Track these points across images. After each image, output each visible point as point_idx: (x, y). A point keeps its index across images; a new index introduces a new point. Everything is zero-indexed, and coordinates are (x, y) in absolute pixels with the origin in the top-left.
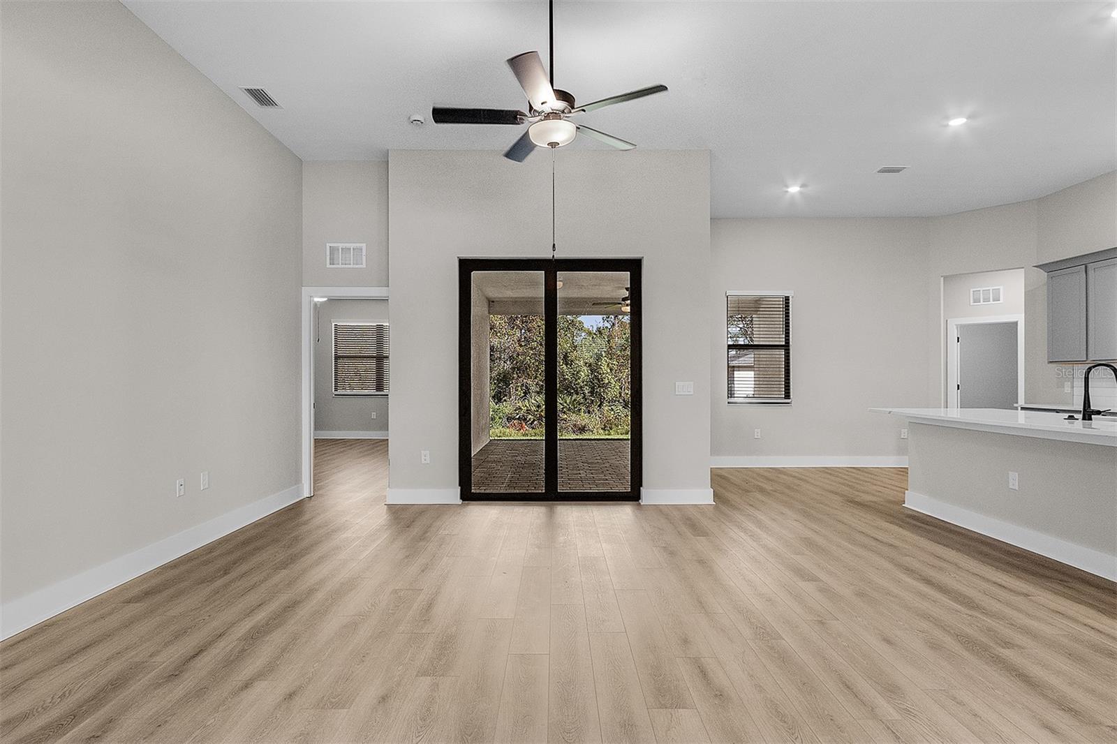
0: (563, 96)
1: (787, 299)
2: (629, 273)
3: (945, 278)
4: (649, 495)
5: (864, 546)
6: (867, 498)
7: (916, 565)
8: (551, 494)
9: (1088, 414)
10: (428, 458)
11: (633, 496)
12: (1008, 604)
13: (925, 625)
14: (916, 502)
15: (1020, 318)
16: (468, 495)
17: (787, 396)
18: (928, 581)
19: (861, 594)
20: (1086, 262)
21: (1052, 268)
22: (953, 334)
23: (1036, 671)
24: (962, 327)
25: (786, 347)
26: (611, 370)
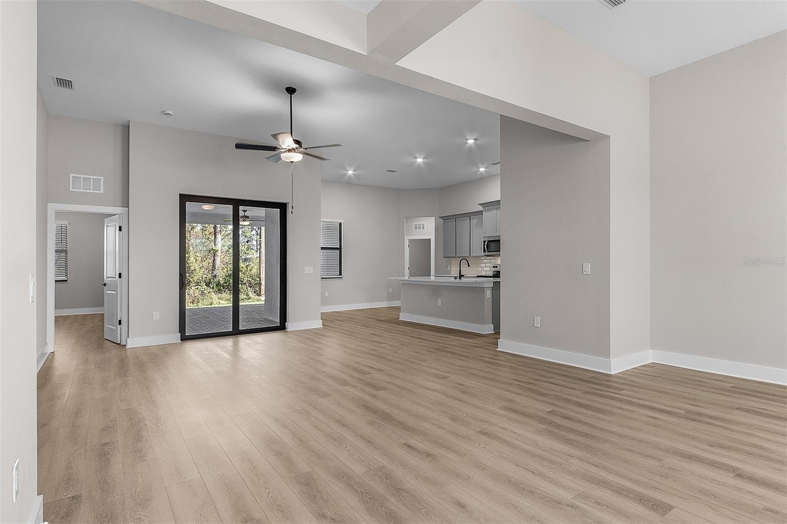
0: (297, 142)
1: (340, 224)
2: (279, 210)
3: (406, 218)
4: (290, 326)
5: (394, 333)
6: (383, 318)
7: (413, 335)
8: (236, 332)
9: (461, 276)
10: (158, 316)
11: (282, 327)
12: (443, 340)
13: (424, 348)
14: (404, 317)
15: (432, 238)
16: (184, 338)
17: (340, 274)
18: (419, 338)
19: (402, 344)
20: (456, 217)
21: (444, 218)
22: (407, 243)
23: (454, 351)
24: (410, 241)
25: (340, 249)
26: (196, 260)
